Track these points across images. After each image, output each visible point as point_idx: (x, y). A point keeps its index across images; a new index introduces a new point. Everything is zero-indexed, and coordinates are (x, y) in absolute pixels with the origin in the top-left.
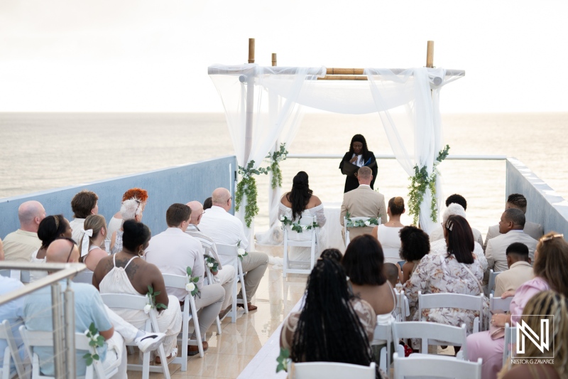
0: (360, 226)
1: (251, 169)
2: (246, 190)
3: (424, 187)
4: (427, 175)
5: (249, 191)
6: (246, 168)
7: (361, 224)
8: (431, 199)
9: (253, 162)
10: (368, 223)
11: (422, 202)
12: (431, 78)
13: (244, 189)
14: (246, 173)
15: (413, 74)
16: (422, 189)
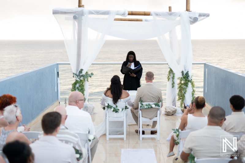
0: (149, 108)
1: (81, 74)
2: (78, 88)
3: (187, 83)
4: (189, 76)
5: (80, 88)
6: (78, 74)
7: (150, 107)
8: (192, 90)
9: (82, 70)
10: (154, 106)
11: (186, 93)
12: (191, 18)
13: (76, 87)
14: (77, 77)
15: (180, 16)
16: (186, 84)
